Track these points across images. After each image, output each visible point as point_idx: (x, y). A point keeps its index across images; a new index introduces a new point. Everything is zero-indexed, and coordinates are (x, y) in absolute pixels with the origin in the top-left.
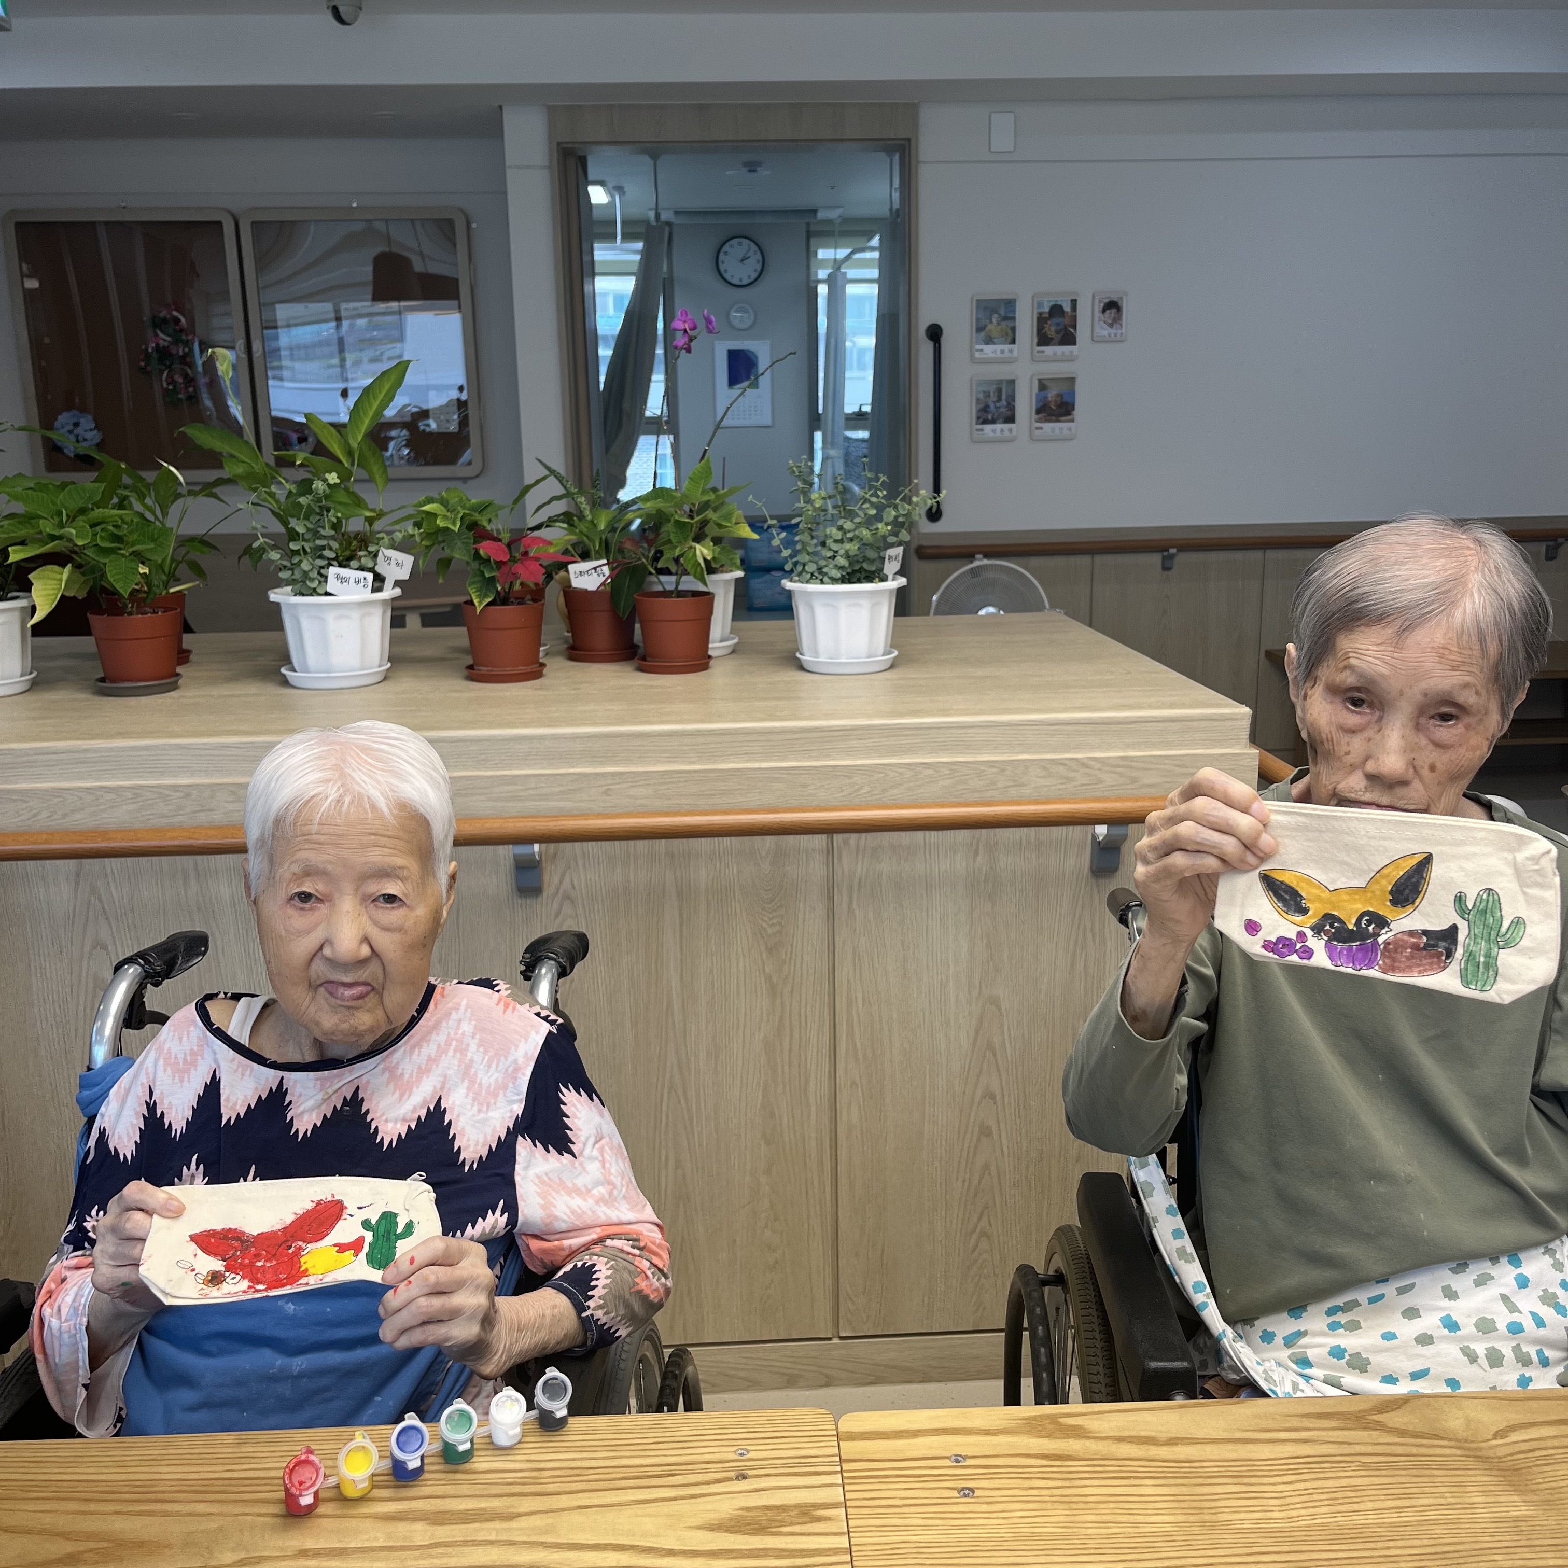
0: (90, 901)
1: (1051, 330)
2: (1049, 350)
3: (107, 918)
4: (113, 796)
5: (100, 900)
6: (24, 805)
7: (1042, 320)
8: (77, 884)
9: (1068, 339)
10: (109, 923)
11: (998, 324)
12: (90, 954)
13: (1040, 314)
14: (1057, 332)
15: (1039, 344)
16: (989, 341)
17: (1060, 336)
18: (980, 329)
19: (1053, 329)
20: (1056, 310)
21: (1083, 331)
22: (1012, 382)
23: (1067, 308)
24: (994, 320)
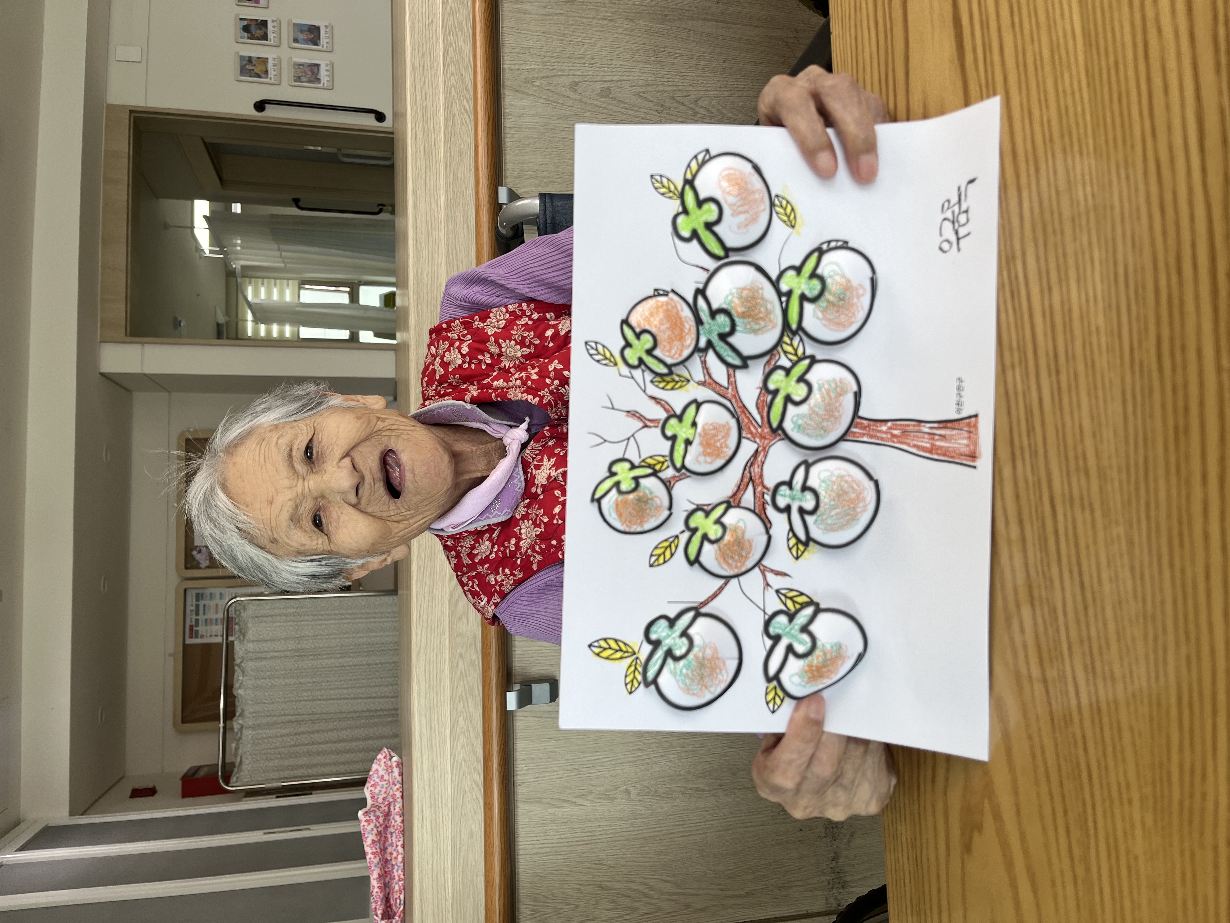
0: (537, 86)
2: (270, 35)
3: (552, 76)
4: (451, 49)
5: (537, 78)
6: (458, 117)
7: (252, 37)
8: (523, 93)
9: (264, 23)
10: (556, 76)
11: (254, 65)
12: (581, 95)
13: (248, 38)
14: (261, 29)
15: (267, 41)
16: (266, 72)
17: (263, 28)
18: (259, 76)
19: (258, 31)
20: (246, 29)
22: (295, 62)
23: (245, 23)
24: (252, 68)
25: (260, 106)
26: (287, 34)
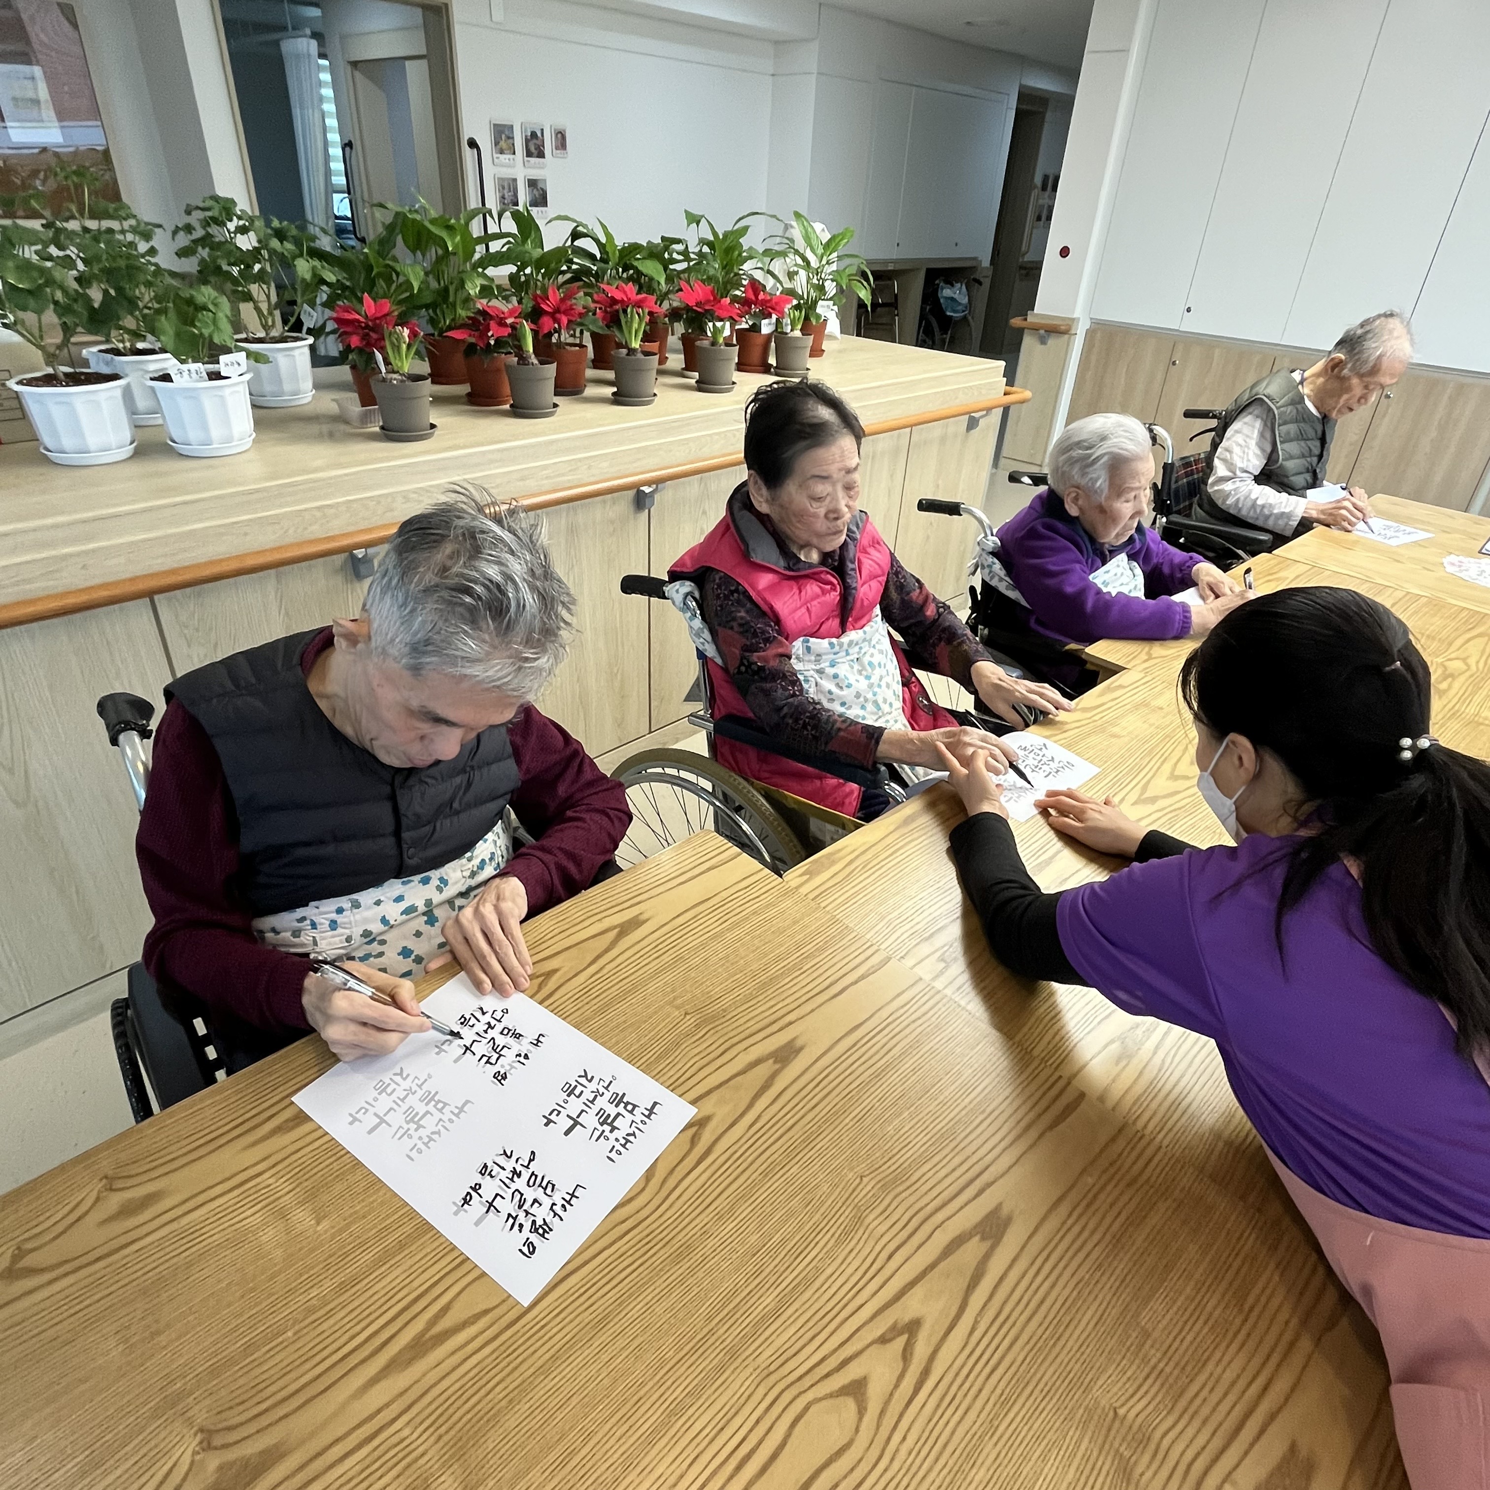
1: (532, 149)
2: (533, 160)
7: (527, 141)
9: (541, 155)
11: (505, 141)
13: (526, 136)
14: (536, 149)
15: (528, 156)
16: (502, 152)
17: (537, 152)
18: (497, 144)
20: (534, 135)
21: (548, 151)
22: (515, 180)
23: (539, 135)
24: (503, 138)
25: (472, 144)
26: (534, 174)
